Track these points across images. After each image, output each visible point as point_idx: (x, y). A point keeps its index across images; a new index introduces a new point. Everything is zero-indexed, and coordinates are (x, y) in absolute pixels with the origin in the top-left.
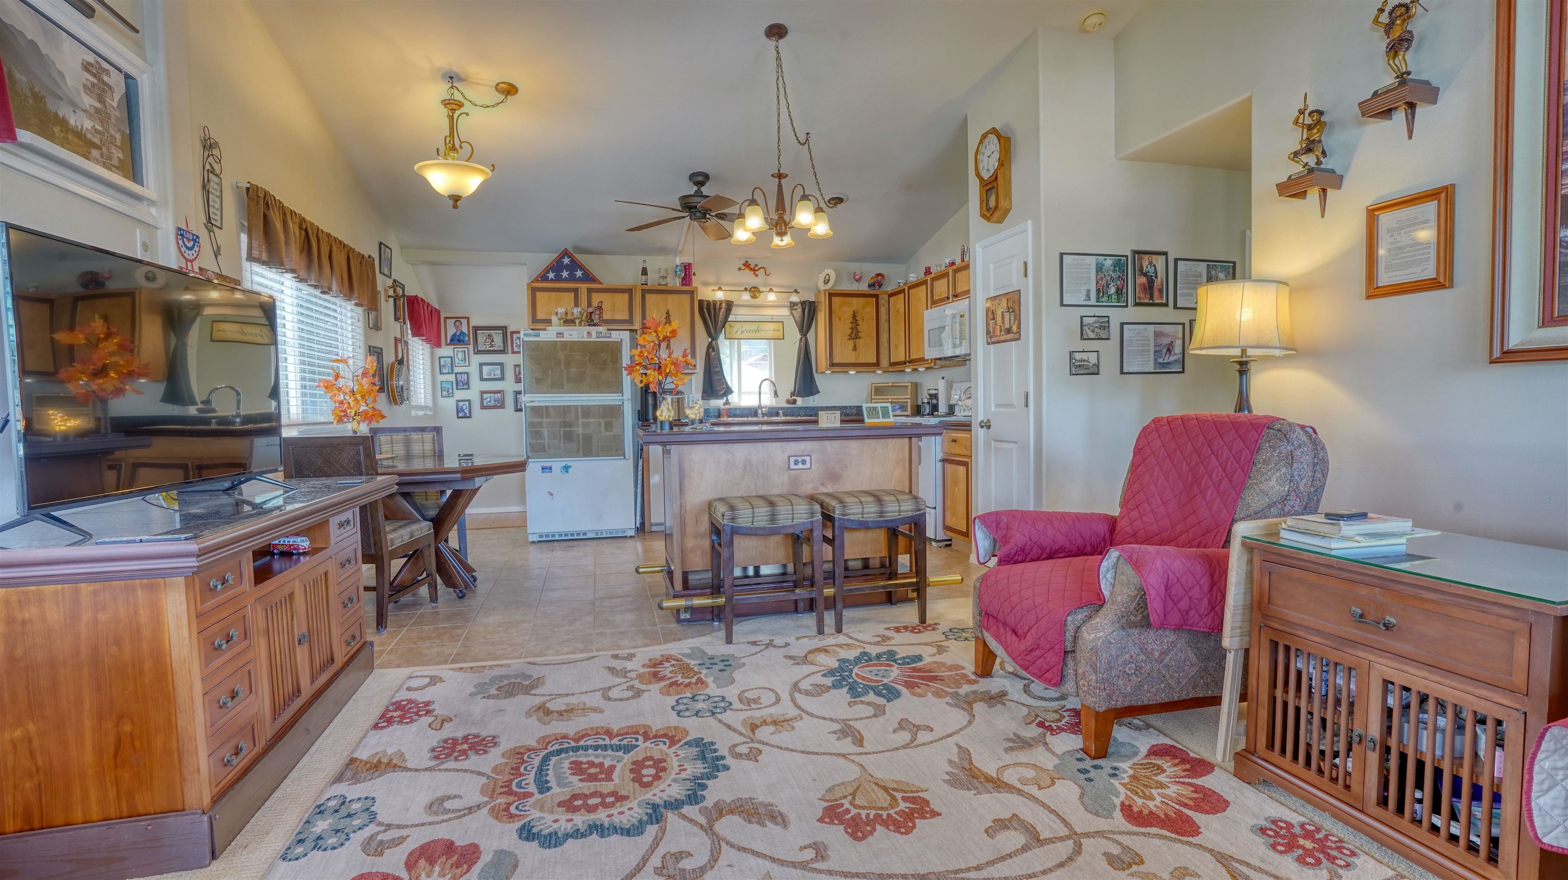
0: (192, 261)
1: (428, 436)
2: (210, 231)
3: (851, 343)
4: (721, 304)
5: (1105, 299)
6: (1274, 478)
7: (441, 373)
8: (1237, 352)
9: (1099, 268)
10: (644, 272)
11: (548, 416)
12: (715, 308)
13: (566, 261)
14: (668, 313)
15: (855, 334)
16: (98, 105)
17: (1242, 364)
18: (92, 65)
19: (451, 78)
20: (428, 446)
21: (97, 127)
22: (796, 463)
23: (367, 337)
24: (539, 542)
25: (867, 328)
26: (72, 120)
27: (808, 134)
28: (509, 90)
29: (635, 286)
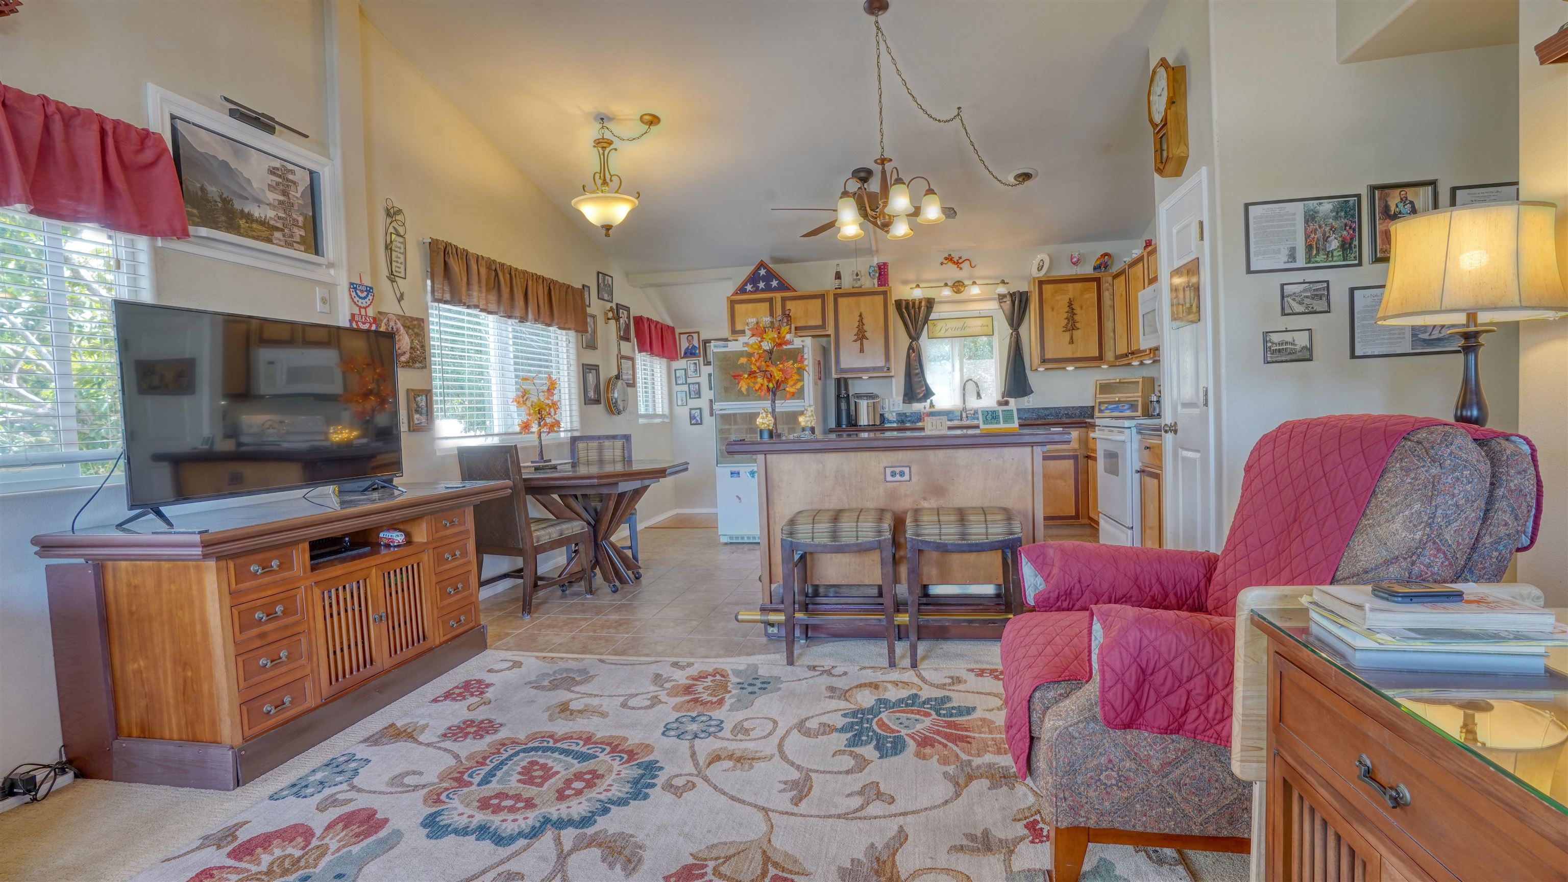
0: (365, 308)
1: (619, 443)
2: (393, 281)
3: (1067, 335)
4: (920, 303)
5: (1322, 257)
6: (1400, 519)
7: (677, 384)
8: (1460, 319)
9: (1310, 218)
10: (838, 276)
11: (736, 423)
12: (914, 306)
13: (763, 272)
14: (860, 316)
15: (1071, 325)
16: (282, 198)
17: (1467, 336)
18: (278, 169)
19: (602, 119)
20: (618, 453)
21: (280, 215)
22: (893, 474)
23: (579, 356)
24: (731, 543)
25: (1087, 317)
26: (257, 212)
27: (959, 108)
28: (653, 120)
29: (828, 292)
